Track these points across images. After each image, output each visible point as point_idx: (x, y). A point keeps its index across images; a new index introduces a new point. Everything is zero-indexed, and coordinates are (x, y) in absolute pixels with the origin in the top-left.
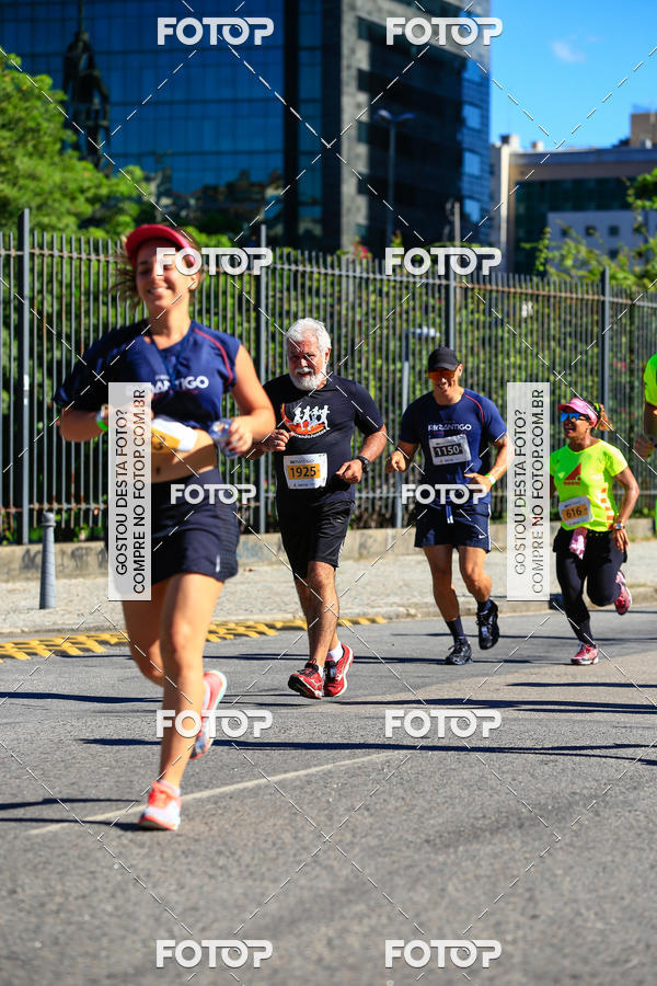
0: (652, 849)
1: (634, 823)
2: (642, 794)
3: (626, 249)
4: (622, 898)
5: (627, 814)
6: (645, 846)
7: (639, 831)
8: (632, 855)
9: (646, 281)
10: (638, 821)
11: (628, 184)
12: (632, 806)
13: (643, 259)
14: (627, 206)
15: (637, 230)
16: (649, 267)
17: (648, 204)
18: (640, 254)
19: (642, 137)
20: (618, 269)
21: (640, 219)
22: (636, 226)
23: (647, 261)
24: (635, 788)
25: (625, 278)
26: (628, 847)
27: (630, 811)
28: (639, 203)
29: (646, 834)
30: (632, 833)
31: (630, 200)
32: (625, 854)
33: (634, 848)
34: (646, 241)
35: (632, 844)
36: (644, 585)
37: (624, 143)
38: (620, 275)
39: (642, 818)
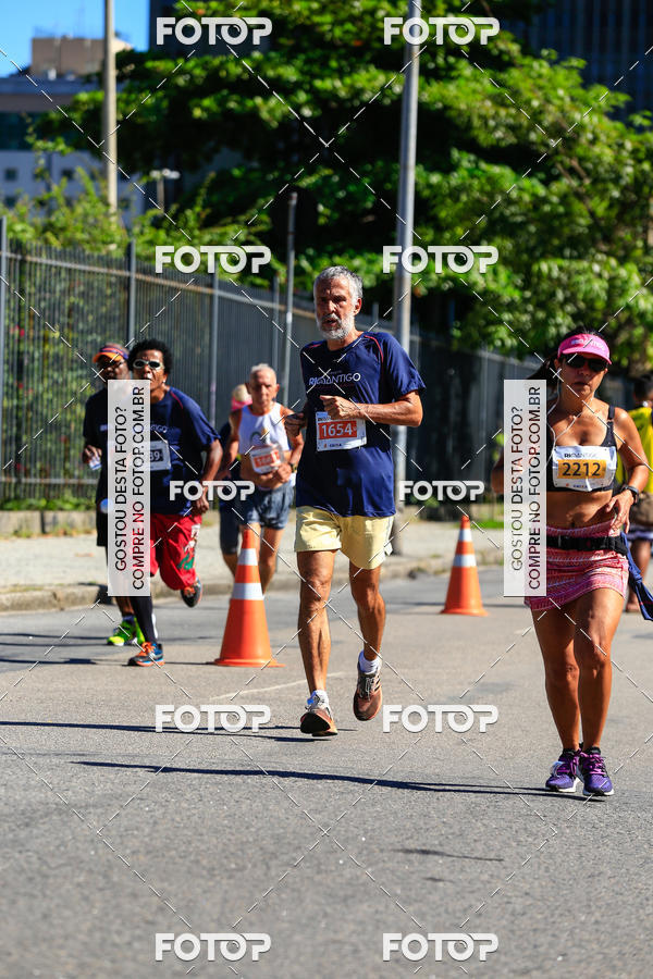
0: (45, 896)
1: (26, 866)
2: (35, 831)
3: (26, 197)
4: (9, 954)
5: (17, 855)
6: (36, 892)
7: (30, 875)
8: (22, 903)
9: (49, 235)
10: (29, 863)
11: (29, 120)
12: (23, 845)
13: (46, 209)
14: (27, 147)
15: (37, 176)
16: (53, 219)
17: (50, 145)
18: (42, 203)
19: (44, 67)
20: (16, 219)
21: (42, 162)
22: (38, 171)
23: (50, 213)
24: (27, 825)
25: (23, 231)
26: (17, 893)
27: (20, 852)
28: (40, 144)
29: (38, 879)
30: (22, 878)
31: (30, 140)
32: (13, 902)
33: (25, 894)
34: (49, 189)
35: (22, 890)
36: (40, 588)
37: (25, 71)
38: (18, 227)
39: (34, 859)
